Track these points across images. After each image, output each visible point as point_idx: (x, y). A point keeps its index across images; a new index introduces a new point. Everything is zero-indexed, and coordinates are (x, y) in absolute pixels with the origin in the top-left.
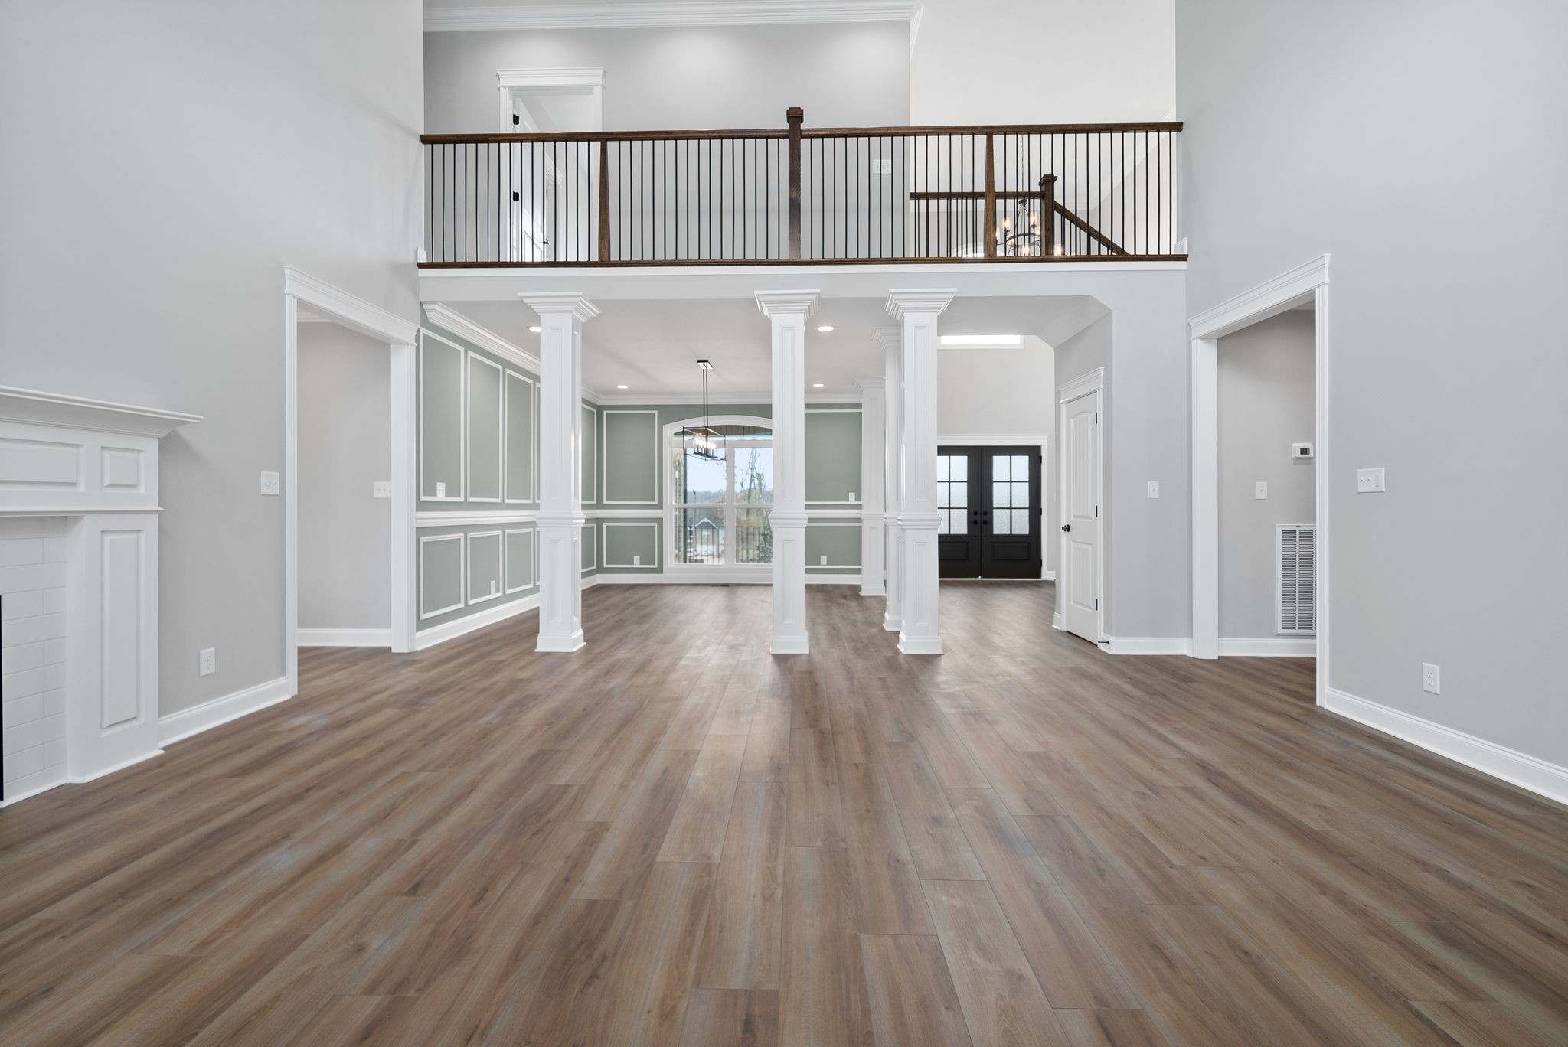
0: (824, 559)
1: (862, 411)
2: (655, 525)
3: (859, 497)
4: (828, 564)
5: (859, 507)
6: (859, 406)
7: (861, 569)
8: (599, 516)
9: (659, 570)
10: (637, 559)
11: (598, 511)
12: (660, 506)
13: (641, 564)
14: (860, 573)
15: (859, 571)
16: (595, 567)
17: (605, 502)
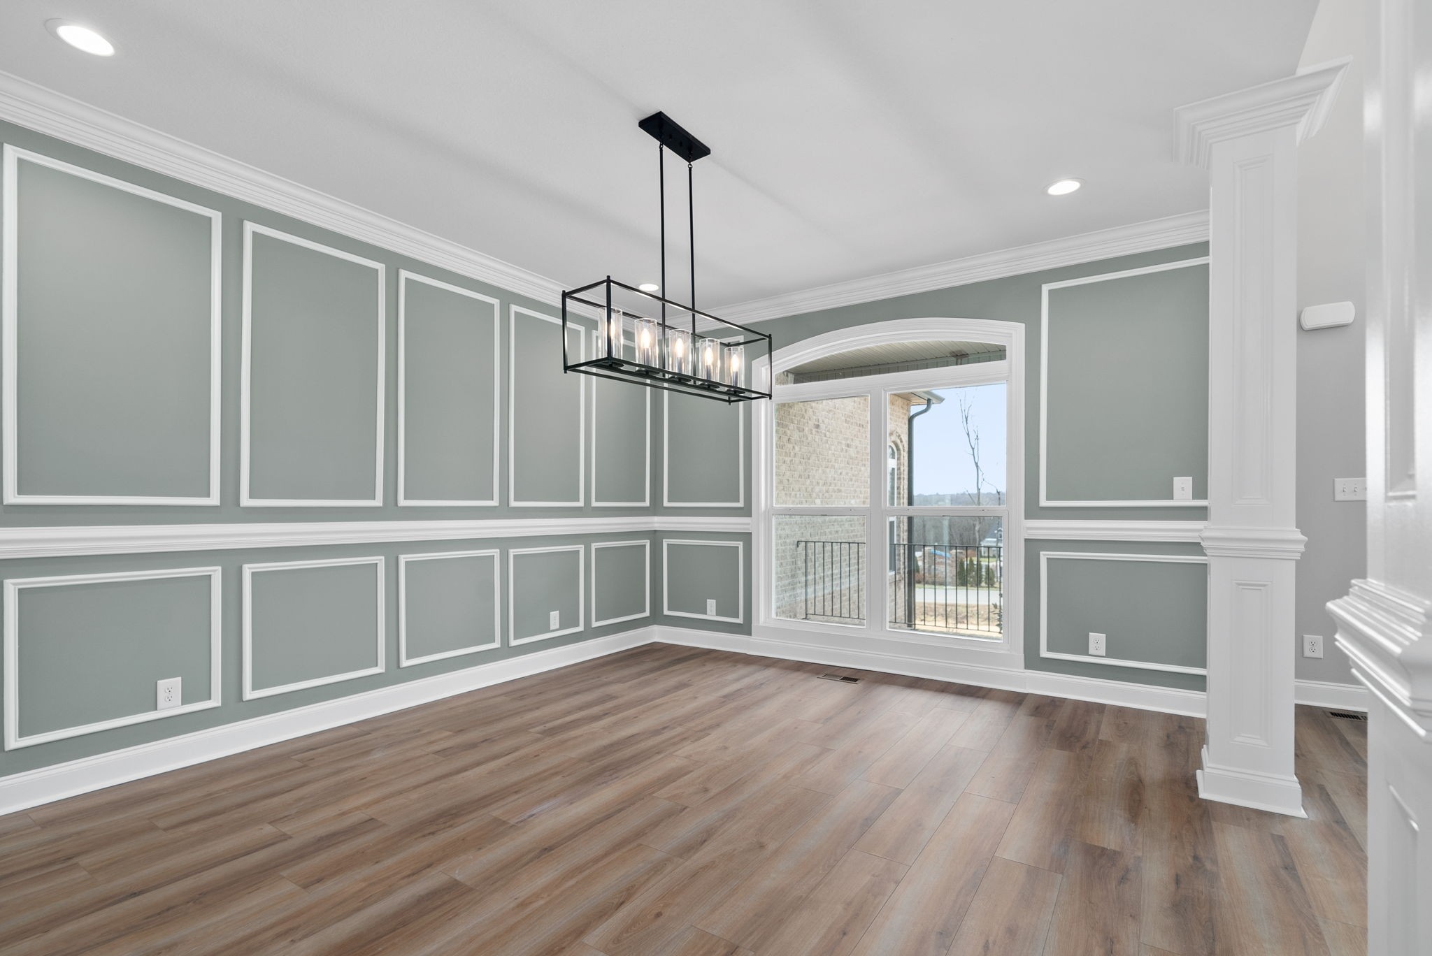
0: (1098, 641)
1: (1209, 260)
2: (740, 544)
3: (1201, 490)
4: (1107, 656)
5: (1200, 513)
6: (1202, 248)
7: (1204, 677)
8: (657, 527)
9: (745, 629)
10: (711, 604)
11: (656, 519)
12: (746, 511)
13: (718, 614)
14: (1204, 689)
15: (1199, 683)
16: (647, 614)
17: (666, 504)
